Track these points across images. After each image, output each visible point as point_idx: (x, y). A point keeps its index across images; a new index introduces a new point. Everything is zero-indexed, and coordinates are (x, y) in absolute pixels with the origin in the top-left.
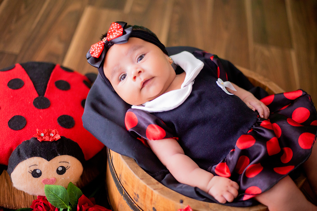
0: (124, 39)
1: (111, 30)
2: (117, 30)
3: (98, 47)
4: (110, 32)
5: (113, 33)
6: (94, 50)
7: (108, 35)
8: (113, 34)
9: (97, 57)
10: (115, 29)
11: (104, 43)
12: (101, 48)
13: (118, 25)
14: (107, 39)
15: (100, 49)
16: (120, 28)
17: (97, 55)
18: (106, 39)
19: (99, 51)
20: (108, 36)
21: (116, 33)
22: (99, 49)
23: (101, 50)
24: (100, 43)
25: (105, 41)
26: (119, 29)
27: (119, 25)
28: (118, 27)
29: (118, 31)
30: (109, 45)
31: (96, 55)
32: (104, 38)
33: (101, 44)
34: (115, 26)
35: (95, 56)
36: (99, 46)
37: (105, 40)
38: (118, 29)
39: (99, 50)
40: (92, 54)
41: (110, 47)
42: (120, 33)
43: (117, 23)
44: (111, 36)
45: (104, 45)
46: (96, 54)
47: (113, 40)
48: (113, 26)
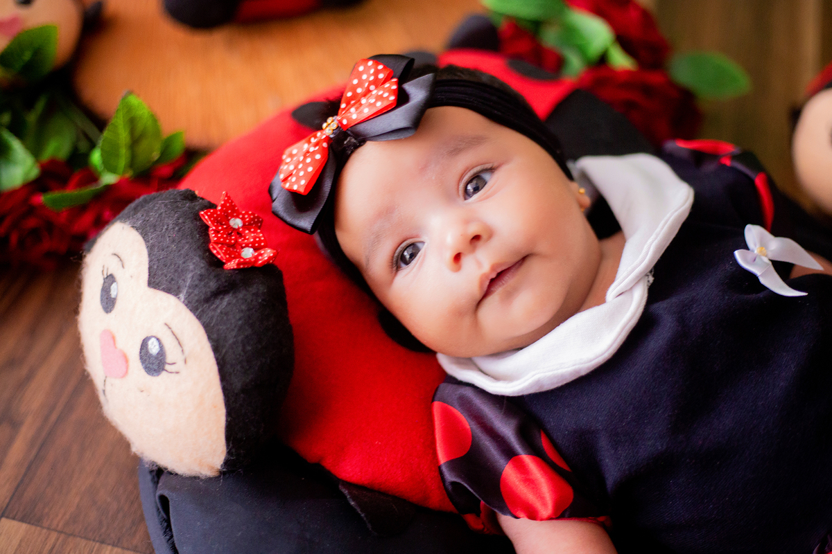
0: (402, 123)
1: (354, 89)
2: (376, 87)
3: (308, 152)
4: (349, 94)
5: (359, 100)
6: (292, 167)
7: (343, 106)
8: (361, 105)
9: (302, 190)
10: (371, 83)
11: (328, 139)
12: (318, 157)
13: (380, 67)
14: (340, 122)
15: (313, 159)
16: (386, 80)
17: (303, 182)
18: (336, 122)
19: (310, 169)
20: (344, 109)
21: (372, 101)
22: (308, 160)
23: (318, 165)
24: (315, 137)
25: (331, 132)
26: (384, 83)
27: (385, 67)
28: (381, 76)
29: (381, 93)
30: (349, 145)
31: (299, 184)
32: (330, 120)
33: (316, 144)
34: (368, 71)
35: (295, 188)
36: (312, 149)
37: (330, 127)
38: (377, 83)
39: (308, 165)
40: (285, 180)
41: (352, 152)
42: (388, 97)
43: (377, 58)
44: (353, 110)
45: (330, 146)
46: (298, 179)
47: (362, 128)
48: (361, 73)
